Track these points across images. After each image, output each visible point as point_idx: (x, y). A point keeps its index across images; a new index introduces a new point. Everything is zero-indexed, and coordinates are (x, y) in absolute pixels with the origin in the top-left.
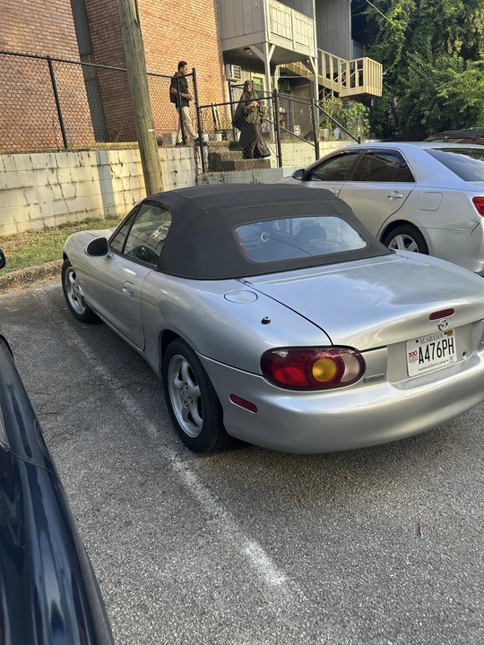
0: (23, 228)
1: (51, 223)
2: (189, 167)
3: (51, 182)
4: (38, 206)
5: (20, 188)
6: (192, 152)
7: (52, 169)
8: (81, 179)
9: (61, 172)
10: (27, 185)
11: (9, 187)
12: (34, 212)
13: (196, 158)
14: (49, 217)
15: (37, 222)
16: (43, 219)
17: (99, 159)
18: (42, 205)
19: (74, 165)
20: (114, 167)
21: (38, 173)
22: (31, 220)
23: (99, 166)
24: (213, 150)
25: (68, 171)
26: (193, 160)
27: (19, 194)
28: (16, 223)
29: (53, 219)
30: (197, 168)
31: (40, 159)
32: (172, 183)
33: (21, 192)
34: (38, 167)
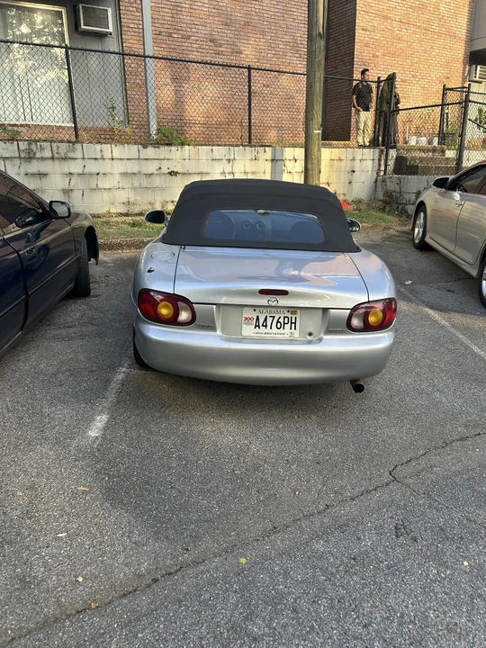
2: (370, 169)
3: (226, 171)
5: (199, 173)
6: (377, 154)
7: (229, 160)
8: (254, 170)
9: (236, 163)
10: (205, 171)
11: (190, 171)
13: (380, 160)
17: (274, 153)
19: (250, 158)
20: (287, 163)
21: (216, 163)
23: (273, 160)
24: (405, 154)
25: (243, 162)
26: (377, 161)
30: (379, 170)
31: (219, 151)
32: (347, 181)
34: (217, 158)
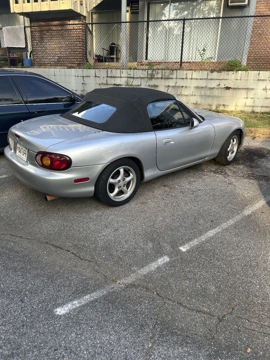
0: (239, 109)
1: (258, 110)
3: (267, 88)
4: (253, 100)
5: (246, 89)
10: (251, 87)
11: (239, 87)
12: (249, 102)
14: (258, 107)
15: (249, 107)
16: (253, 107)
18: (256, 99)
21: (261, 82)
22: (245, 106)
27: (244, 92)
28: (236, 106)
29: (260, 108)
31: (265, 74)
33: (246, 91)
34: (262, 79)
